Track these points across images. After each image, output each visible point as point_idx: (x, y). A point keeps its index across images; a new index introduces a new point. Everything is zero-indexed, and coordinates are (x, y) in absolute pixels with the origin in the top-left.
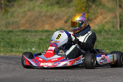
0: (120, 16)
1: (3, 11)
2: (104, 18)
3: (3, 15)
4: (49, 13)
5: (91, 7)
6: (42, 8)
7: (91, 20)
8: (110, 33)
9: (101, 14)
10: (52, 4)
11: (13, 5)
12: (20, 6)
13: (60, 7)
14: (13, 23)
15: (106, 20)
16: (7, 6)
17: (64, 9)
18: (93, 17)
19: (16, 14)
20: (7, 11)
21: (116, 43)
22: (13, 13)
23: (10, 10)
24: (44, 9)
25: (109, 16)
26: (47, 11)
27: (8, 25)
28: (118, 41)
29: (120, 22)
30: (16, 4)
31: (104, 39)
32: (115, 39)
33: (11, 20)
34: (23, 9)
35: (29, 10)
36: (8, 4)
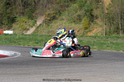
0: (105, 29)
1: (47, 25)
2: (97, 30)
3: (47, 27)
4: (69, 27)
5: (91, 24)
6: (66, 24)
7: (91, 31)
8: (100, 38)
9: (96, 28)
10: (71, 22)
11: (52, 22)
12: (55, 23)
13: (75, 24)
14: (51, 31)
15: (98, 31)
16: (49, 22)
17: (77, 25)
18: (92, 29)
19: (53, 27)
20: (49, 25)
21: (103, 43)
22: (51, 26)
23: (51, 25)
24: (67, 25)
25: (100, 29)
26: (69, 26)
27: (49, 32)
28: (104, 42)
29: (105, 32)
30: (53, 22)
31: (97, 41)
32: (102, 41)
33: (51, 30)
34: (57, 24)
35: (60, 25)
36: (49, 21)
